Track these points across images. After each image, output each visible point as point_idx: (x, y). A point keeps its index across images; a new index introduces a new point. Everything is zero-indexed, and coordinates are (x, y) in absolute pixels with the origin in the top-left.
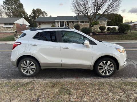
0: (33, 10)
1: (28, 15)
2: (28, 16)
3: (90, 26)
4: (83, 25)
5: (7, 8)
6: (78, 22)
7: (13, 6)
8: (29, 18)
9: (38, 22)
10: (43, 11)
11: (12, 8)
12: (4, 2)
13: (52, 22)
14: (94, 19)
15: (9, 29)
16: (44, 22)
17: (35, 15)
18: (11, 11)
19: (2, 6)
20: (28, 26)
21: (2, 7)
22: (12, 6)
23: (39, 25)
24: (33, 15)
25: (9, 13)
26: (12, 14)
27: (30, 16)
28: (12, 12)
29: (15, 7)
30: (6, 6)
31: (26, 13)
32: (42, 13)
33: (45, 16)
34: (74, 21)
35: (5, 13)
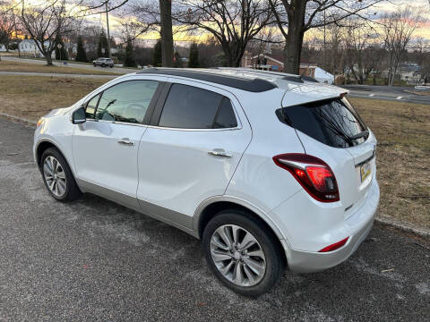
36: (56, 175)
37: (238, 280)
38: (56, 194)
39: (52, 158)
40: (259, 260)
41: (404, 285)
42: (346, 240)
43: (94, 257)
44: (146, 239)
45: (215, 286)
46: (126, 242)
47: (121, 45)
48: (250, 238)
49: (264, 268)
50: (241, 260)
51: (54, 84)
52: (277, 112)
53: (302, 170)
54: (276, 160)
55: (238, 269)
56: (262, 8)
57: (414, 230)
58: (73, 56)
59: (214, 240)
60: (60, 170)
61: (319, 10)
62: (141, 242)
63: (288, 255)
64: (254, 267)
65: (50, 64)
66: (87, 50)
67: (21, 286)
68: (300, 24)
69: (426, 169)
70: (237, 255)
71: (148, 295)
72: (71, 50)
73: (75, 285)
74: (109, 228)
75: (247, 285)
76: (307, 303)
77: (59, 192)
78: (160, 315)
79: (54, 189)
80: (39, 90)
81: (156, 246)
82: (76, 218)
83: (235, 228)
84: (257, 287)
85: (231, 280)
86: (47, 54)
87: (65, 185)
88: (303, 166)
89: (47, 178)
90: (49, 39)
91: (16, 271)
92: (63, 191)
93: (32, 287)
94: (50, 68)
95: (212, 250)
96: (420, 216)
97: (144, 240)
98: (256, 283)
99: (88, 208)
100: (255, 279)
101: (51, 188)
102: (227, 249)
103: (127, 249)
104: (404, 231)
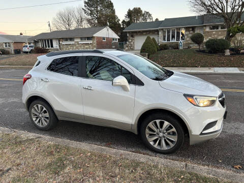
0: (129, 10)
1: (119, 20)
2: (120, 22)
3: (228, 34)
4: (214, 32)
5: (89, 12)
6: (204, 28)
7: (99, 8)
8: (122, 26)
9: (129, 32)
10: (145, 12)
11: (97, 11)
12: (85, 3)
13: (153, 30)
14: (237, 19)
15: (86, 47)
16: (139, 32)
17: (131, 19)
18: (95, 15)
19: (83, 9)
20: (116, 40)
21: (83, 11)
22: (97, 7)
23: (131, 38)
24: (127, 20)
25: (93, 19)
26: (96, 21)
27: (124, 22)
28: (97, 18)
29: (102, 9)
30: (88, 9)
31: (117, 18)
32: (143, 15)
33: (148, 21)
34: (195, 27)
35: (87, 20)
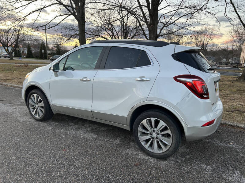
36: (37, 105)
37: (156, 150)
38: (37, 116)
39: (35, 95)
40: (168, 136)
41: (241, 149)
42: (214, 120)
43: (67, 146)
44: (95, 136)
45: (141, 156)
46: (84, 138)
47: (52, 49)
48: (162, 124)
49: (171, 140)
50: (157, 138)
51: (19, 67)
52: (173, 55)
53: (190, 83)
54: (175, 78)
55: (155, 143)
56: (133, 27)
57: (238, 125)
58: (25, 55)
59: (140, 129)
60: (40, 101)
61: (164, 26)
62: (93, 137)
63: (185, 130)
64: (165, 140)
65: (12, 59)
66: (33, 52)
67: (28, 162)
68: (155, 34)
69: (234, 99)
70: (154, 135)
71: (105, 162)
72: (23, 52)
73: (60, 159)
74: (72, 132)
75: (161, 152)
76: (194, 160)
77: (39, 115)
78: (115, 171)
79: (36, 113)
80: (10, 70)
81: (102, 139)
82: (51, 128)
83: (153, 119)
84: (167, 152)
85: (151, 150)
86: (10, 54)
87: (43, 110)
88: (190, 80)
89: (31, 108)
90: (11, 45)
91: (22, 155)
92: (41, 115)
93: (34, 162)
94: (12, 61)
95: (139, 135)
96: (239, 119)
97: (94, 137)
98: (167, 149)
99: (57, 124)
100: (166, 148)
101: (33, 113)
102: (149, 132)
103: (86, 142)
104: (233, 126)
